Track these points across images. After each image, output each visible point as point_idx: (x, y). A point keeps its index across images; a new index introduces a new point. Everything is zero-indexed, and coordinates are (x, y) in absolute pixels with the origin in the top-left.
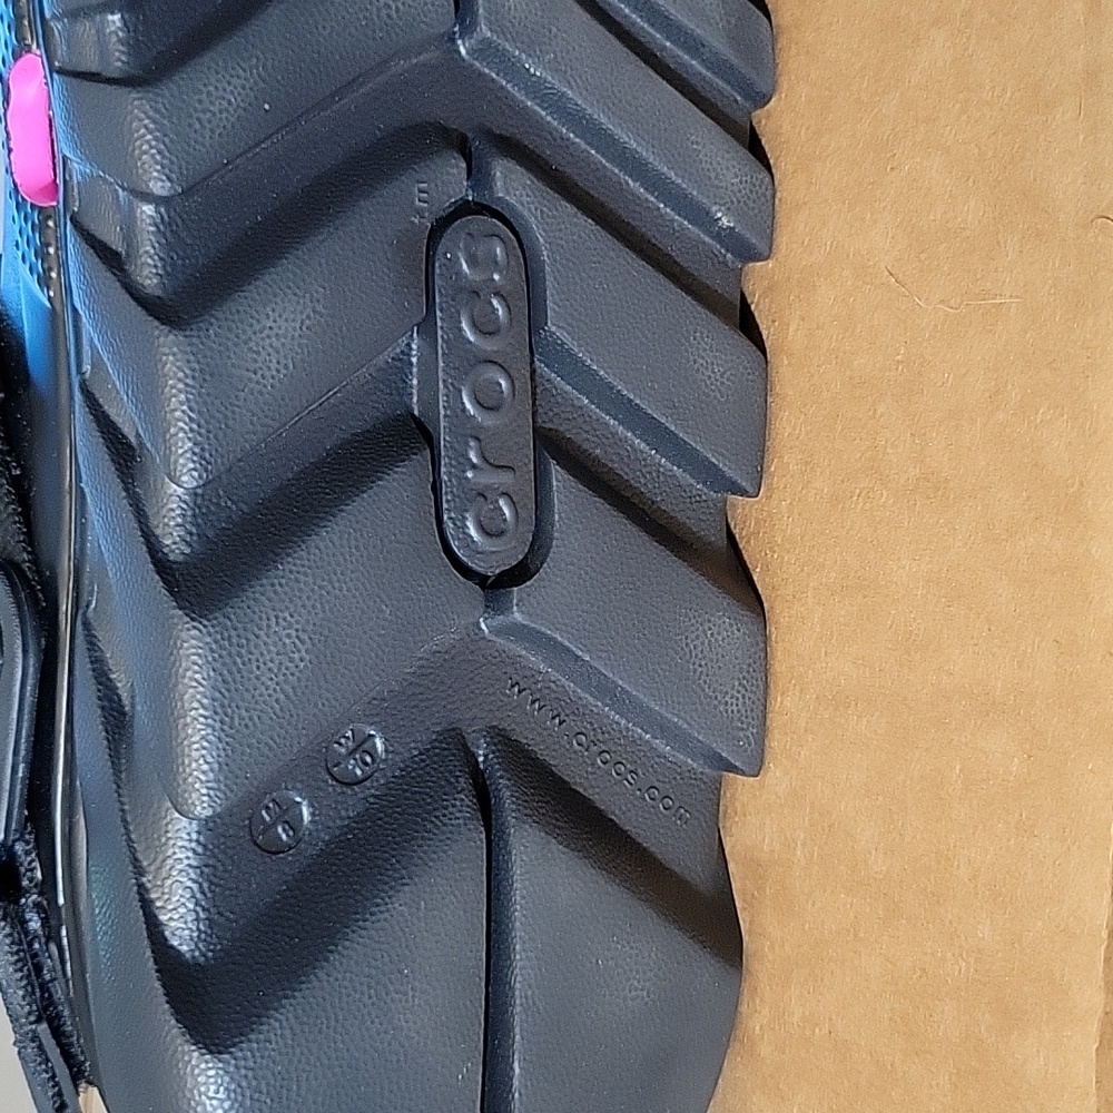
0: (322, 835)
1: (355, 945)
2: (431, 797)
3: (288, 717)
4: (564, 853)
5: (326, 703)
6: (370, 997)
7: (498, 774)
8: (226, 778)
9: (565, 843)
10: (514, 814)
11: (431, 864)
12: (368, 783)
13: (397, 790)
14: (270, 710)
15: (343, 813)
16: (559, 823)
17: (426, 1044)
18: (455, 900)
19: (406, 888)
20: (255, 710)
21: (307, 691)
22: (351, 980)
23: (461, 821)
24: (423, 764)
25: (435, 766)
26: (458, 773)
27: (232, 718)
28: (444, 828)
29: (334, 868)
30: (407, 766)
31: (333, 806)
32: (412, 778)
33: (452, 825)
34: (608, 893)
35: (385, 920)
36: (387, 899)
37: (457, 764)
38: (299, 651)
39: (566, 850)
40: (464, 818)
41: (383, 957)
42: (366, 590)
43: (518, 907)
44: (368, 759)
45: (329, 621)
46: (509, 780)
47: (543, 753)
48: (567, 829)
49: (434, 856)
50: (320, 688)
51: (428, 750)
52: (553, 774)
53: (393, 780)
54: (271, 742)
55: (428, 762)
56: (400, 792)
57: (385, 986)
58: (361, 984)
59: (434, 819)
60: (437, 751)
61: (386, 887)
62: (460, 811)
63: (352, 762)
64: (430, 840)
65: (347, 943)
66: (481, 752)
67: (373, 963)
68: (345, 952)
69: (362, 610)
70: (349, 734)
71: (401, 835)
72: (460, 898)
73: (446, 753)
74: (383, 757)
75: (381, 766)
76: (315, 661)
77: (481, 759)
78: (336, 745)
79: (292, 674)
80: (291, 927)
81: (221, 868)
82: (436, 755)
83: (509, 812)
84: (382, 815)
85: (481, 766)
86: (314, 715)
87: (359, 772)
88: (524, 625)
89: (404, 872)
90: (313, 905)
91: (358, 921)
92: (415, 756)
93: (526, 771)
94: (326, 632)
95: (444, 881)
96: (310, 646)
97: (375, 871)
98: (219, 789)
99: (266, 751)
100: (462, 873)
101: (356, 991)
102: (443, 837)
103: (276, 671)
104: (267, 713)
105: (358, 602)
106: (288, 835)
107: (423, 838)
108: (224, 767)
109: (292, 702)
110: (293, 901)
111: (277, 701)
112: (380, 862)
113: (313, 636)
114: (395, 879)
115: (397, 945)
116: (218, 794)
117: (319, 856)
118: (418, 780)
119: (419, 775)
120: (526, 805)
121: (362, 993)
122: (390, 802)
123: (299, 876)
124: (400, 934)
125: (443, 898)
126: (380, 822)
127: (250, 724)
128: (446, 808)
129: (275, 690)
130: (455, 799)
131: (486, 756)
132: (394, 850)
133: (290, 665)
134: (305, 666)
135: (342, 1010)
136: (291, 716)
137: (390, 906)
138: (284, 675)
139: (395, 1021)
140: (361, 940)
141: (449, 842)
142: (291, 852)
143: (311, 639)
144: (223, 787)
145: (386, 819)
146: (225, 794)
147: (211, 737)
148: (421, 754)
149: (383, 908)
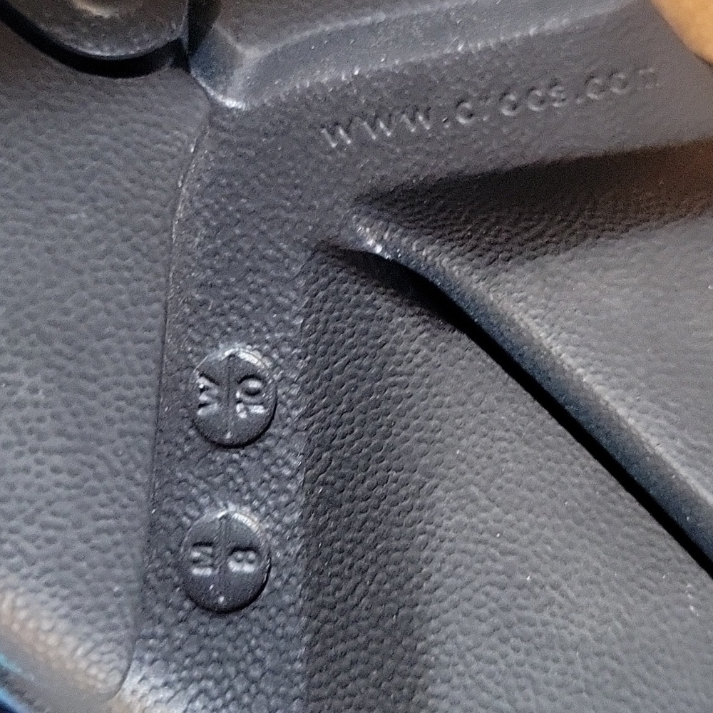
0: (287, 520)
1: (445, 617)
2: (366, 355)
3: (89, 472)
4: (571, 260)
5: (122, 403)
6: (516, 650)
7: (414, 248)
8: (91, 622)
9: (562, 245)
10: (475, 277)
11: (438, 435)
12: (282, 410)
13: (320, 384)
14: (59, 491)
15: (287, 472)
16: (533, 232)
17: (625, 624)
18: (504, 444)
19: (439, 492)
20: (39, 511)
21: (82, 418)
22: (478, 658)
23: (424, 351)
24: (320, 326)
25: (336, 314)
26: (368, 298)
27: (22, 552)
28: (414, 379)
29: (337, 545)
30: (306, 346)
31: (266, 476)
32: (324, 353)
33: (418, 366)
34: (660, 249)
35: (450, 553)
36: (428, 527)
37: (357, 287)
38: (20, 384)
39: (569, 254)
40: (424, 343)
41: (487, 594)
42: (27, 220)
43: (580, 371)
44: (254, 384)
45: (18, 307)
46: (432, 242)
47: (440, 167)
48: (548, 227)
49: (433, 423)
50: (93, 396)
51: (310, 304)
52: (473, 180)
53: (305, 377)
54: (102, 523)
55: (323, 319)
56: (325, 384)
57: (520, 620)
58: (492, 648)
59: (391, 379)
60: (321, 294)
61: (414, 514)
62: (412, 341)
63: (239, 407)
64: (410, 408)
65: (433, 624)
66: (371, 242)
67: (484, 612)
68: (442, 637)
69: (48, 250)
70: (203, 382)
71: (373, 434)
72: (507, 435)
73: (333, 287)
74: (269, 364)
75: (276, 377)
76: (51, 372)
77: (378, 249)
78: (200, 412)
79: (40, 420)
80: (353, 663)
81: (210, 684)
82: (325, 300)
83: (467, 280)
84: (330, 431)
85: (387, 256)
86: (122, 434)
87: (259, 410)
88: (271, 56)
89: (417, 476)
90: (354, 613)
91: (419, 587)
92: (303, 325)
93: (442, 209)
94: (29, 325)
95: (474, 437)
96: (26, 363)
97: (384, 506)
98: (97, 644)
99: (105, 539)
100: (483, 406)
101: (495, 662)
102: (422, 390)
103: (14, 438)
104: (59, 498)
105: (32, 246)
106: (251, 562)
107: (401, 414)
108: (75, 614)
109: (76, 451)
110: (328, 627)
111: (55, 470)
112: (380, 490)
113: (17, 348)
114: (416, 495)
115: (489, 563)
116: (103, 648)
117: (307, 546)
118: (332, 348)
119: (329, 344)
120: (477, 251)
121: (504, 656)
122: (325, 407)
123: (307, 592)
124: (481, 548)
125: (490, 458)
126: (336, 442)
127: (51, 533)
128: (392, 352)
129: (39, 462)
130: (393, 332)
131: (380, 240)
132: (382, 459)
133: (25, 412)
134: (48, 393)
135: (499, 697)
136: (92, 467)
137: (440, 532)
138: (30, 432)
139: (569, 639)
140: (445, 604)
141: (434, 390)
142: (272, 575)
143: (16, 354)
144: (99, 637)
145: (340, 431)
146: (110, 640)
147: (20, 602)
148: (308, 316)
149: (434, 543)
